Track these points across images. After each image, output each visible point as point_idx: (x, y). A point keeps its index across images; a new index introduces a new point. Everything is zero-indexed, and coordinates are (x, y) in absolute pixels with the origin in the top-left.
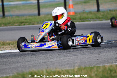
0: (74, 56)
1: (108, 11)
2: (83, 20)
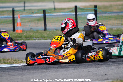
1: (55, 30)
2: (28, 39)
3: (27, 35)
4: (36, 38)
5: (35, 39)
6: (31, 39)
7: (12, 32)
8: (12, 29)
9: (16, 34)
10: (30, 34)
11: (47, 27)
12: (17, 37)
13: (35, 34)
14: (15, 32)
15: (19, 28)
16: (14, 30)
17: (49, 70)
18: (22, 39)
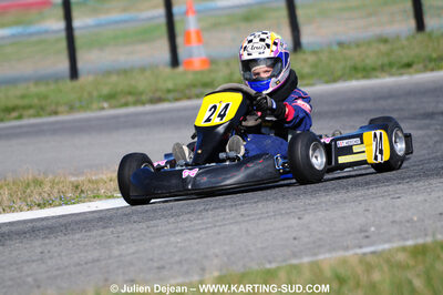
0: (206, 228)
1: (336, 48)
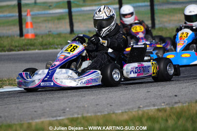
2: (45, 47)
3: (42, 41)
4: (57, 45)
5: (57, 47)
6: (51, 48)
7: (18, 37)
8: (18, 32)
9: (26, 41)
10: (48, 39)
11: (75, 29)
12: (27, 45)
13: (55, 39)
14: (23, 38)
15: (30, 31)
16: (21, 35)
17: (84, 93)
18: (35, 48)
